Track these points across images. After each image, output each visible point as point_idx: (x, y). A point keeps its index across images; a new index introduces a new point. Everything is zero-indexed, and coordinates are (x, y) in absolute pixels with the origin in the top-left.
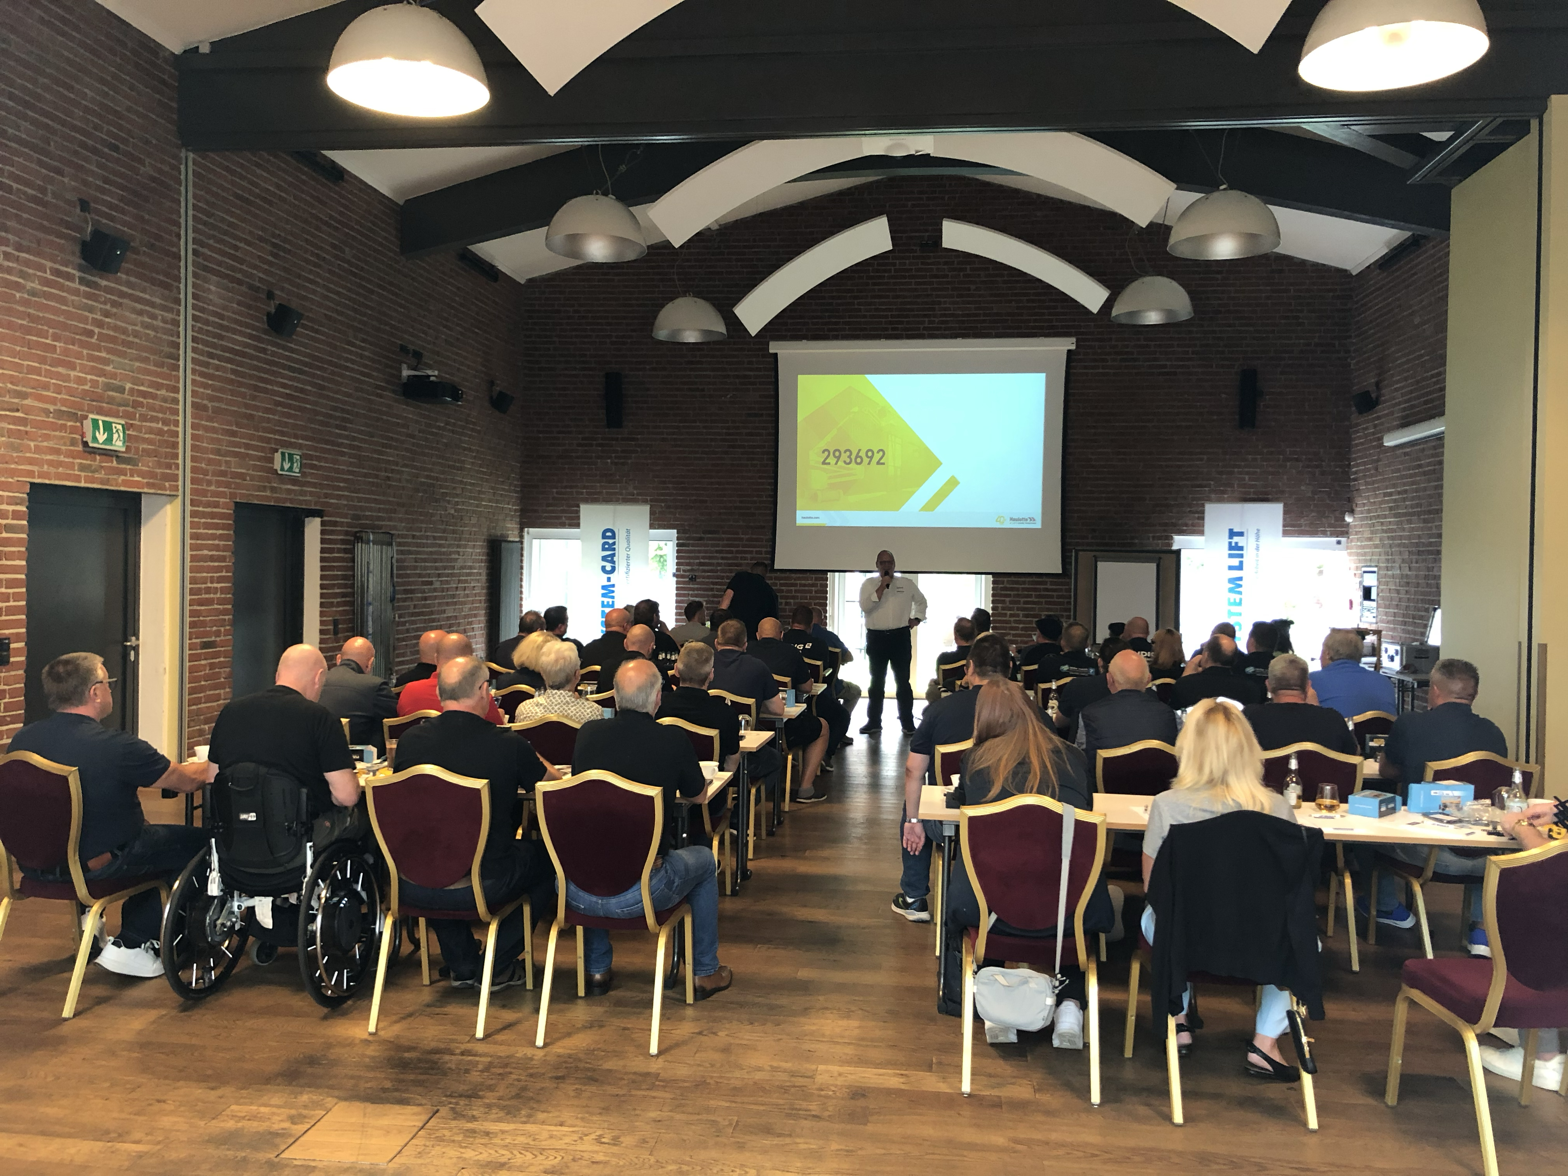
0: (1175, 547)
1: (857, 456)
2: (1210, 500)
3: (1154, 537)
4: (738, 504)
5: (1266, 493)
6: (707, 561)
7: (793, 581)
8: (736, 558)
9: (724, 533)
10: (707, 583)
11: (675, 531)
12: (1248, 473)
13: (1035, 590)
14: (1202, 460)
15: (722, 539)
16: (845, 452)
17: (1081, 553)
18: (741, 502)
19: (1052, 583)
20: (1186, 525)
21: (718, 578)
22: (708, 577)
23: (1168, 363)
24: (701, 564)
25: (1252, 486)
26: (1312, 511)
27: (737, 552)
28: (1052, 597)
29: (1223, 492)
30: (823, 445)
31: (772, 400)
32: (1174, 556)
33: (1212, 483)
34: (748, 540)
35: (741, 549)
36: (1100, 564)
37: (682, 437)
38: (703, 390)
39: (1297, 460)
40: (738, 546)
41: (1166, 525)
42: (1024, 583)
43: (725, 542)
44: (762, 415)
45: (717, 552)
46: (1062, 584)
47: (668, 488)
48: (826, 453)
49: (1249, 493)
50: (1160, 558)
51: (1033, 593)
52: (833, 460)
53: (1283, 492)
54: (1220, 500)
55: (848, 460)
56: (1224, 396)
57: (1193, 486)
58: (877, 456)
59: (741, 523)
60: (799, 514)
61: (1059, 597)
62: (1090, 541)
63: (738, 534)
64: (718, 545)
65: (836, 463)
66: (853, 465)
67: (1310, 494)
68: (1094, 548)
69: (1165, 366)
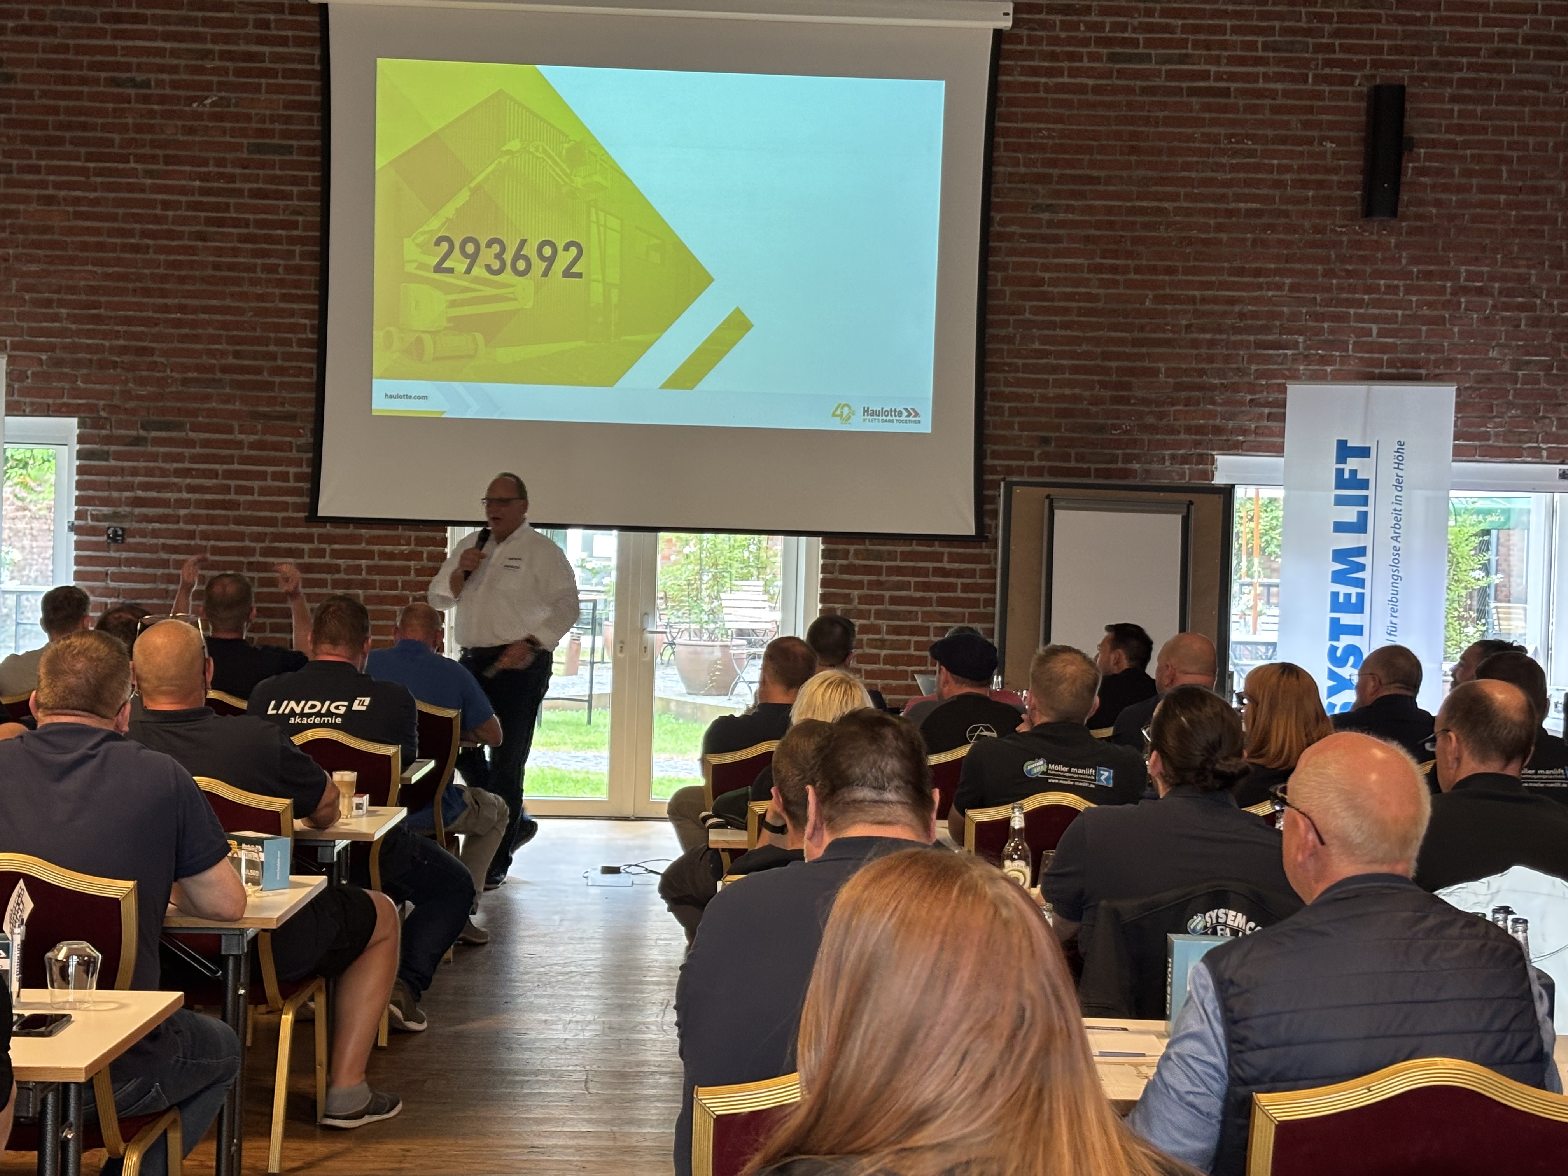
0: (1219, 480)
1: (518, 256)
2: (1295, 377)
3: (1173, 457)
4: (231, 360)
5: (1415, 364)
6: (153, 494)
7: (363, 546)
8: (226, 489)
9: (195, 428)
10: (153, 549)
11: (74, 421)
12: (1375, 319)
13: (915, 572)
14: (1279, 287)
15: (190, 444)
16: (489, 244)
17: (1018, 490)
18: (237, 355)
19: (953, 558)
20: (1245, 432)
21: (177, 535)
22: (155, 534)
23: (1213, 69)
24: (138, 502)
25: (1384, 348)
26: (1511, 405)
27: (229, 475)
28: (952, 587)
29: (1324, 360)
30: (435, 225)
31: (316, 115)
32: (1218, 499)
33: (1301, 339)
34: (252, 446)
35: (236, 467)
36: (1059, 514)
37: (92, 195)
38: (146, 84)
39: (1480, 291)
40: (229, 460)
41: (1200, 430)
42: (892, 556)
43: (198, 450)
44: (289, 150)
45: (178, 473)
46: (974, 559)
47: (56, 318)
48: (445, 246)
49: (1379, 363)
50: (1191, 503)
51: (913, 580)
52: (458, 263)
53: (1449, 362)
54: (1317, 377)
55: (496, 265)
56: (1329, 145)
57: (1259, 345)
58: (564, 259)
59: (237, 406)
60: (380, 387)
61: (966, 588)
62: (1036, 463)
63: (230, 431)
64: (180, 458)
65: (468, 271)
66: (508, 276)
67: (1506, 368)
68: (1047, 479)
69: (1205, 75)
